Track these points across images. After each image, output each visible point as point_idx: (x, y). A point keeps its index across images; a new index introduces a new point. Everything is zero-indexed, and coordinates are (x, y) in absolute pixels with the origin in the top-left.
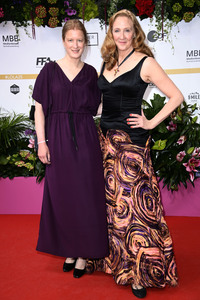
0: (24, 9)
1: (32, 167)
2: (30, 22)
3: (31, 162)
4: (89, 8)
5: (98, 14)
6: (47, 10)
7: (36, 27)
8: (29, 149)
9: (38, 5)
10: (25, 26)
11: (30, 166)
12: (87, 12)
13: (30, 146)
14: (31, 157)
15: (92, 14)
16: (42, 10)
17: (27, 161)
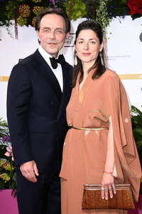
0: (7, 8)
1: (8, 178)
2: (13, 22)
3: (8, 172)
4: (76, 7)
5: (85, 13)
6: (31, 9)
7: (19, 27)
8: (6, 157)
9: (21, 4)
10: (8, 25)
11: (6, 177)
12: (74, 11)
13: (7, 154)
14: (8, 167)
15: (79, 13)
16: (25, 9)
17: (3, 171)
